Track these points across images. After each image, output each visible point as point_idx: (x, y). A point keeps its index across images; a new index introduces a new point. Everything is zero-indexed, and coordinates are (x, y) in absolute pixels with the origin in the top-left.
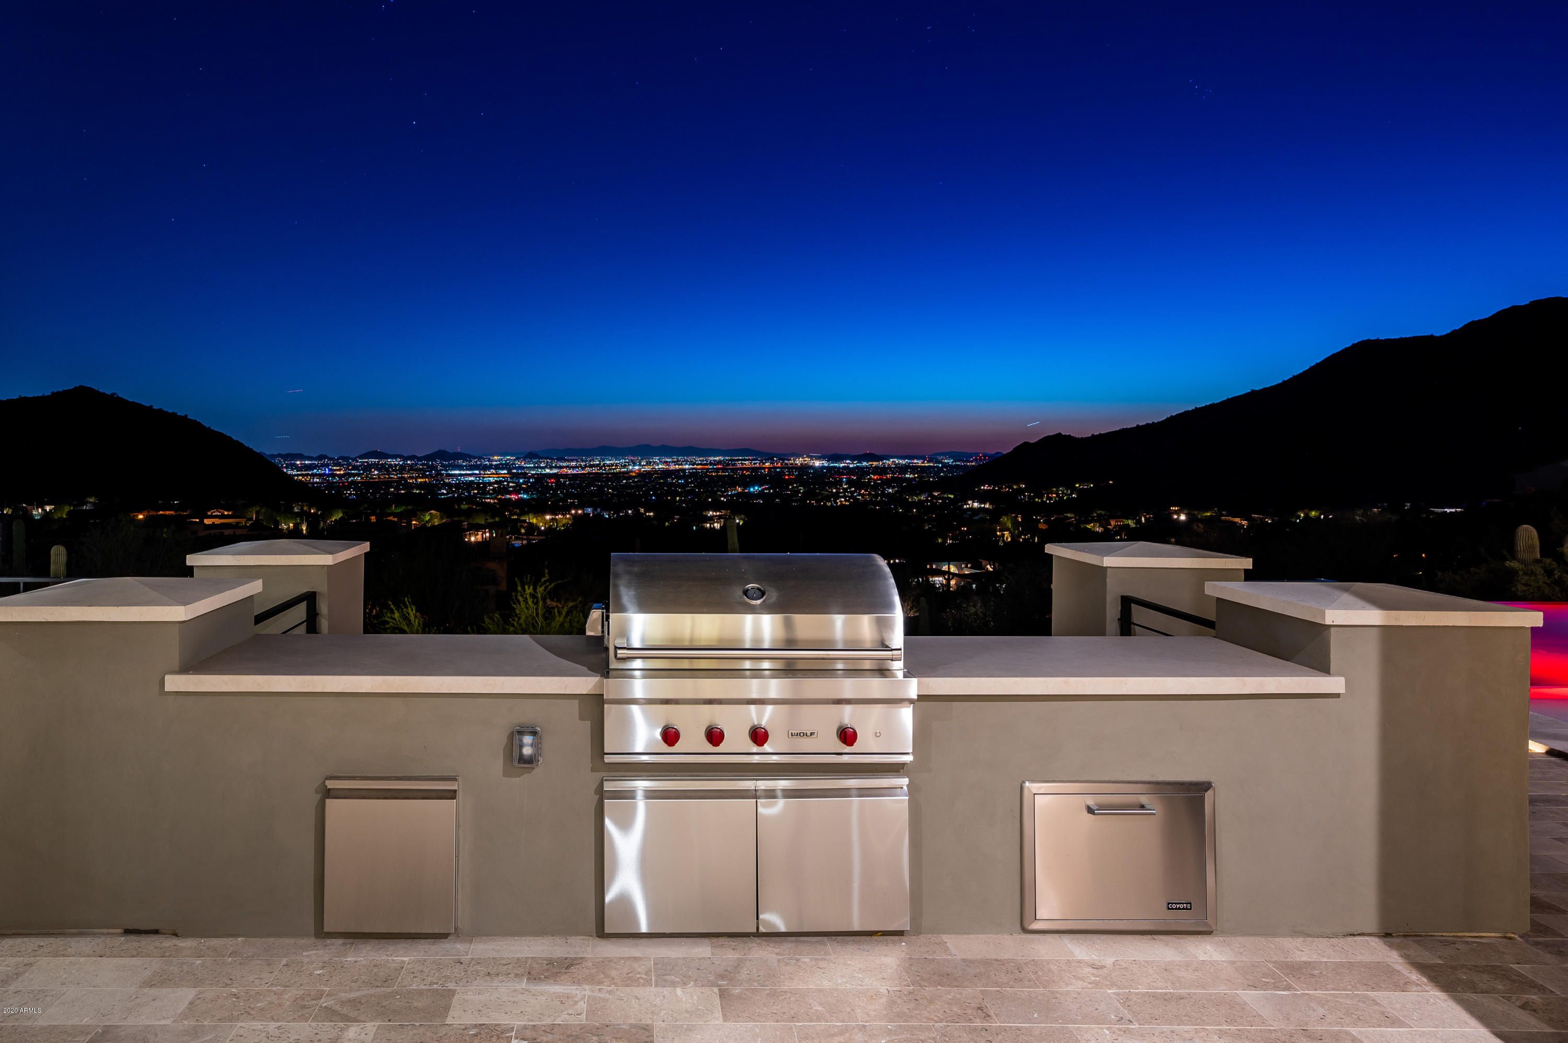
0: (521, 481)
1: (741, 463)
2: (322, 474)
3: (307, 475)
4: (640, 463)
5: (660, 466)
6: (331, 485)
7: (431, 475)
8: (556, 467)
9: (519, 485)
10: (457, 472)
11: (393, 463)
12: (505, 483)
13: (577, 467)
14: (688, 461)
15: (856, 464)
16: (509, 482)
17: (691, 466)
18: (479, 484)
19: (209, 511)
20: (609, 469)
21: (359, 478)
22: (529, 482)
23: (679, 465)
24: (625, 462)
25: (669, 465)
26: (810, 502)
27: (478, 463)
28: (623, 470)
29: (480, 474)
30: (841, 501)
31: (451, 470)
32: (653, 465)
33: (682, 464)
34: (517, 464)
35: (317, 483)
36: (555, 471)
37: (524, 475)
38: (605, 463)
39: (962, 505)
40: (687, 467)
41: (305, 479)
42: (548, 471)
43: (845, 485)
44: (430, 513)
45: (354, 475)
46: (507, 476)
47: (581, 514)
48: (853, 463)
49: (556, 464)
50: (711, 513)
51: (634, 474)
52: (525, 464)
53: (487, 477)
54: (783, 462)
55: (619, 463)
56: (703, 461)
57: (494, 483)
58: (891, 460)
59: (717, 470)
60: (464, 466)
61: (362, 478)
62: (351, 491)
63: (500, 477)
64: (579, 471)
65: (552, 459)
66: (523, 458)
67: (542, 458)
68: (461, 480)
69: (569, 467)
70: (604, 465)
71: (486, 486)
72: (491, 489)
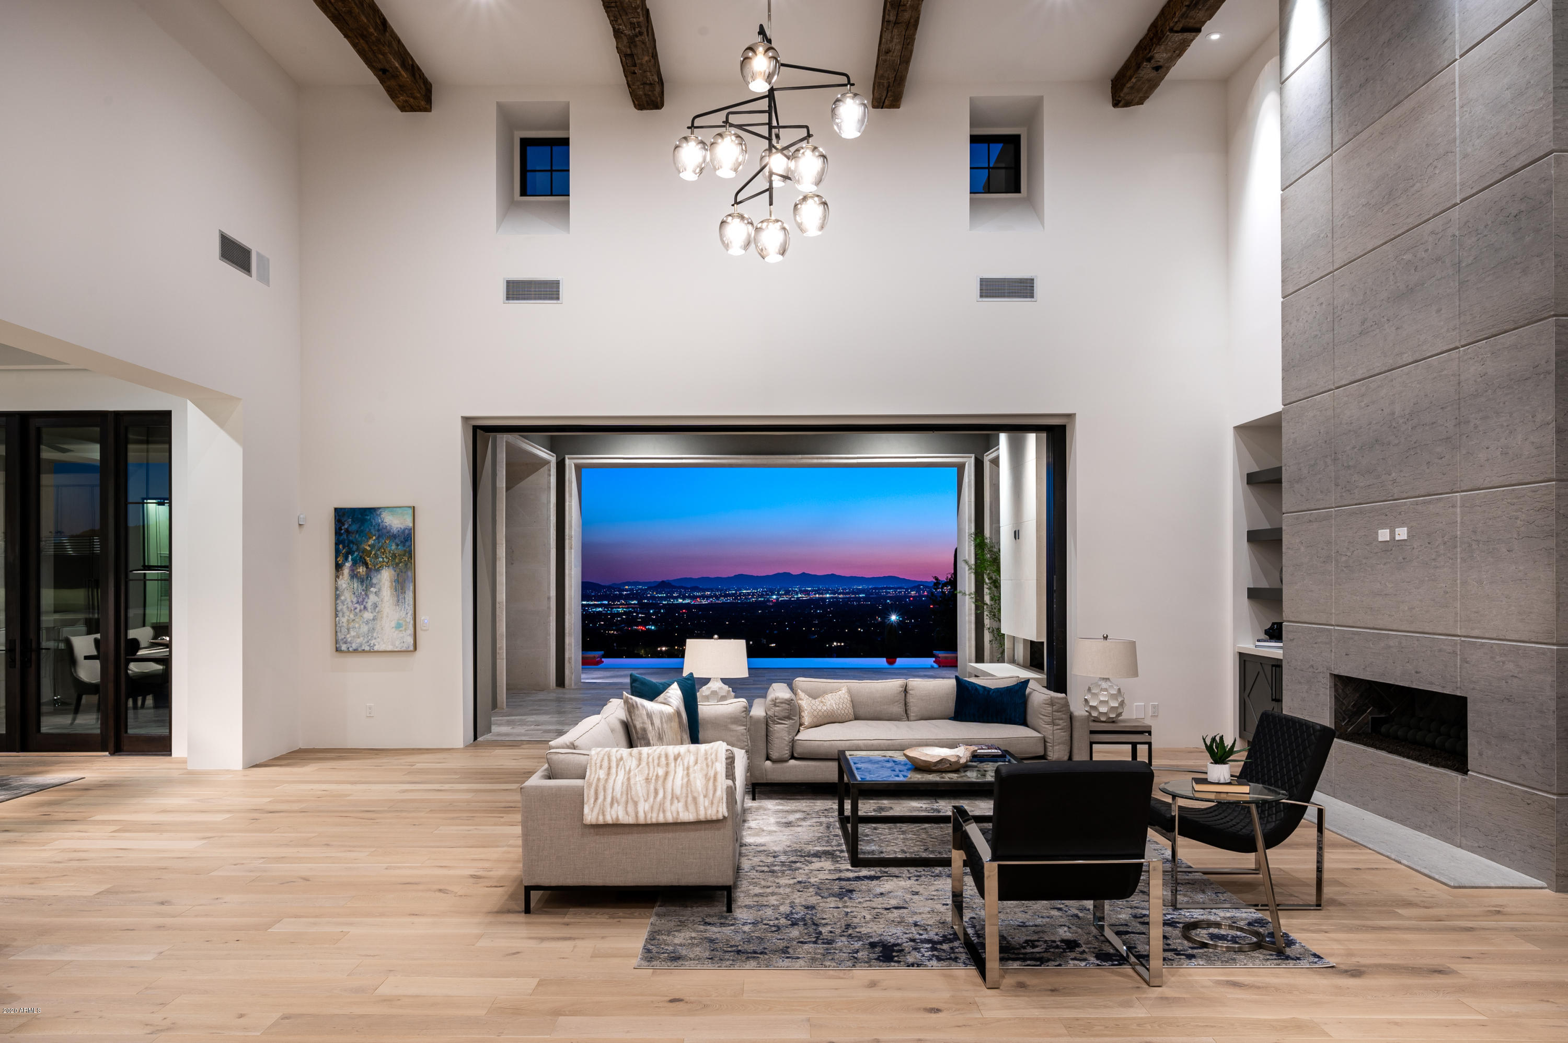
0: (652, 611)
1: (885, 592)
4: (778, 592)
5: (800, 596)
8: (689, 597)
9: (649, 615)
12: (635, 614)
13: (712, 597)
14: (830, 590)
16: (638, 614)
17: (832, 595)
18: (607, 614)
20: (745, 599)
22: (660, 612)
23: (819, 594)
24: (762, 591)
25: (809, 595)
27: (608, 593)
28: (760, 599)
29: (609, 604)
32: (792, 594)
33: (822, 594)
34: (649, 594)
36: (687, 601)
37: (656, 607)
40: (828, 596)
42: (680, 601)
46: (637, 606)
49: (690, 594)
51: (771, 604)
52: (657, 594)
53: (615, 608)
55: (756, 593)
56: (846, 589)
57: (622, 614)
59: (859, 599)
60: (593, 596)
63: (630, 608)
64: (713, 600)
65: (685, 588)
66: (655, 587)
67: (675, 587)
68: (588, 611)
69: (703, 597)
70: (740, 593)
71: (614, 618)
72: (617, 620)
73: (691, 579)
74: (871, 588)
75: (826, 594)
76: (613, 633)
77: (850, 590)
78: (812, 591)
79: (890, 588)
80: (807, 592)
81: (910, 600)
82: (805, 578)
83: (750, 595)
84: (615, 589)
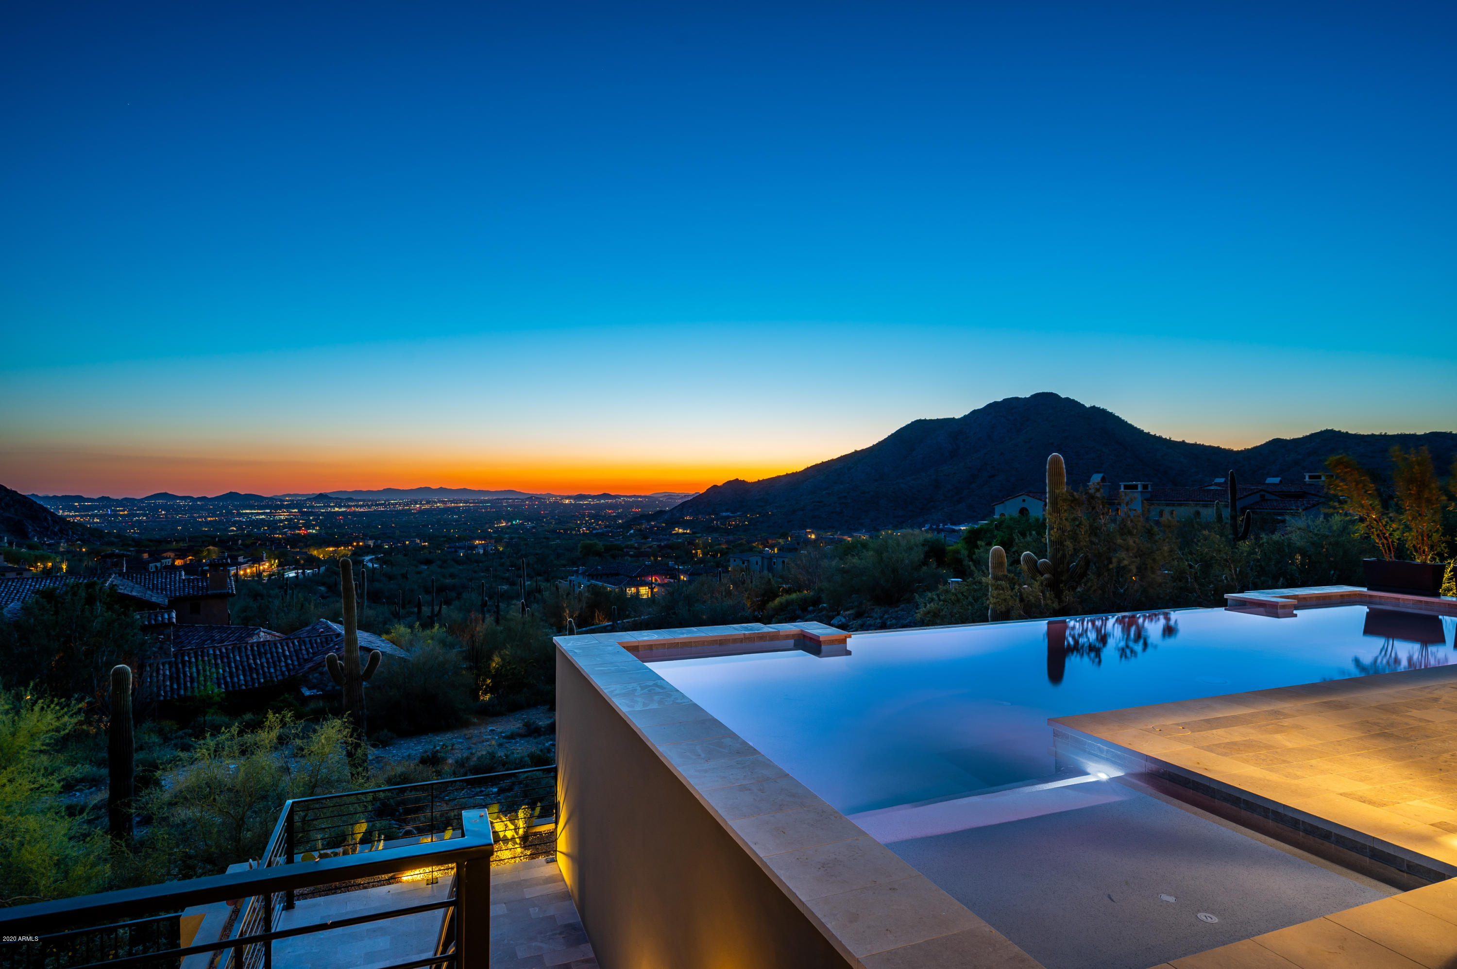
0: (311, 518)
1: (506, 502)
2: (104, 514)
3: (86, 516)
4: (421, 502)
5: (438, 505)
6: (112, 525)
7: (221, 514)
8: (345, 506)
9: (309, 521)
10: (248, 511)
11: (182, 504)
13: (365, 506)
14: (464, 501)
16: (299, 520)
17: (465, 504)
18: (269, 522)
20: (393, 507)
21: (145, 518)
22: (318, 519)
23: (454, 503)
24: (407, 502)
25: (446, 504)
26: (559, 531)
27: (270, 503)
28: (406, 508)
29: (271, 512)
30: (583, 530)
31: (242, 510)
32: (432, 504)
33: (457, 503)
34: (308, 504)
35: (97, 523)
36: (343, 509)
37: (315, 514)
38: (390, 502)
39: (671, 532)
40: (461, 505)
41: (84, 520)
42: (337, 509)
43: (587, 517)
44: (206, 550)
45: (139, 515)
46: (298, 514)
47: (362, 545)
48: (593, 501)
49: (345, 504)
50: (477, 542)
51: (415, 511)
52: (315, 504)
53: (278, 516)
54: (540, 500)
55: (402, 503)
56: (475, 500)
57: (284, 520)
58: (622, 498)
59: (486, 507)
60: (256, 506)
61: (148, 518)
62: (134, 530)
63: (291, 515)
64: (366, 509)
65: (341, 500)
66: (314, 498)
67: (331, 498)
68: (252, 519)
69: (357, 506)
70: (389, 504)
71: (276, 523)
72: (280, 526)
73: (346, 493)
74: (496, 500)
75: (460, 503)
76: (278, 537)
77: (479, 501)
78: (448, 501)
80: (443, 502)
81: (523, 507)
82: (443, 492)
83: (397, 504)
84: (276, 500)
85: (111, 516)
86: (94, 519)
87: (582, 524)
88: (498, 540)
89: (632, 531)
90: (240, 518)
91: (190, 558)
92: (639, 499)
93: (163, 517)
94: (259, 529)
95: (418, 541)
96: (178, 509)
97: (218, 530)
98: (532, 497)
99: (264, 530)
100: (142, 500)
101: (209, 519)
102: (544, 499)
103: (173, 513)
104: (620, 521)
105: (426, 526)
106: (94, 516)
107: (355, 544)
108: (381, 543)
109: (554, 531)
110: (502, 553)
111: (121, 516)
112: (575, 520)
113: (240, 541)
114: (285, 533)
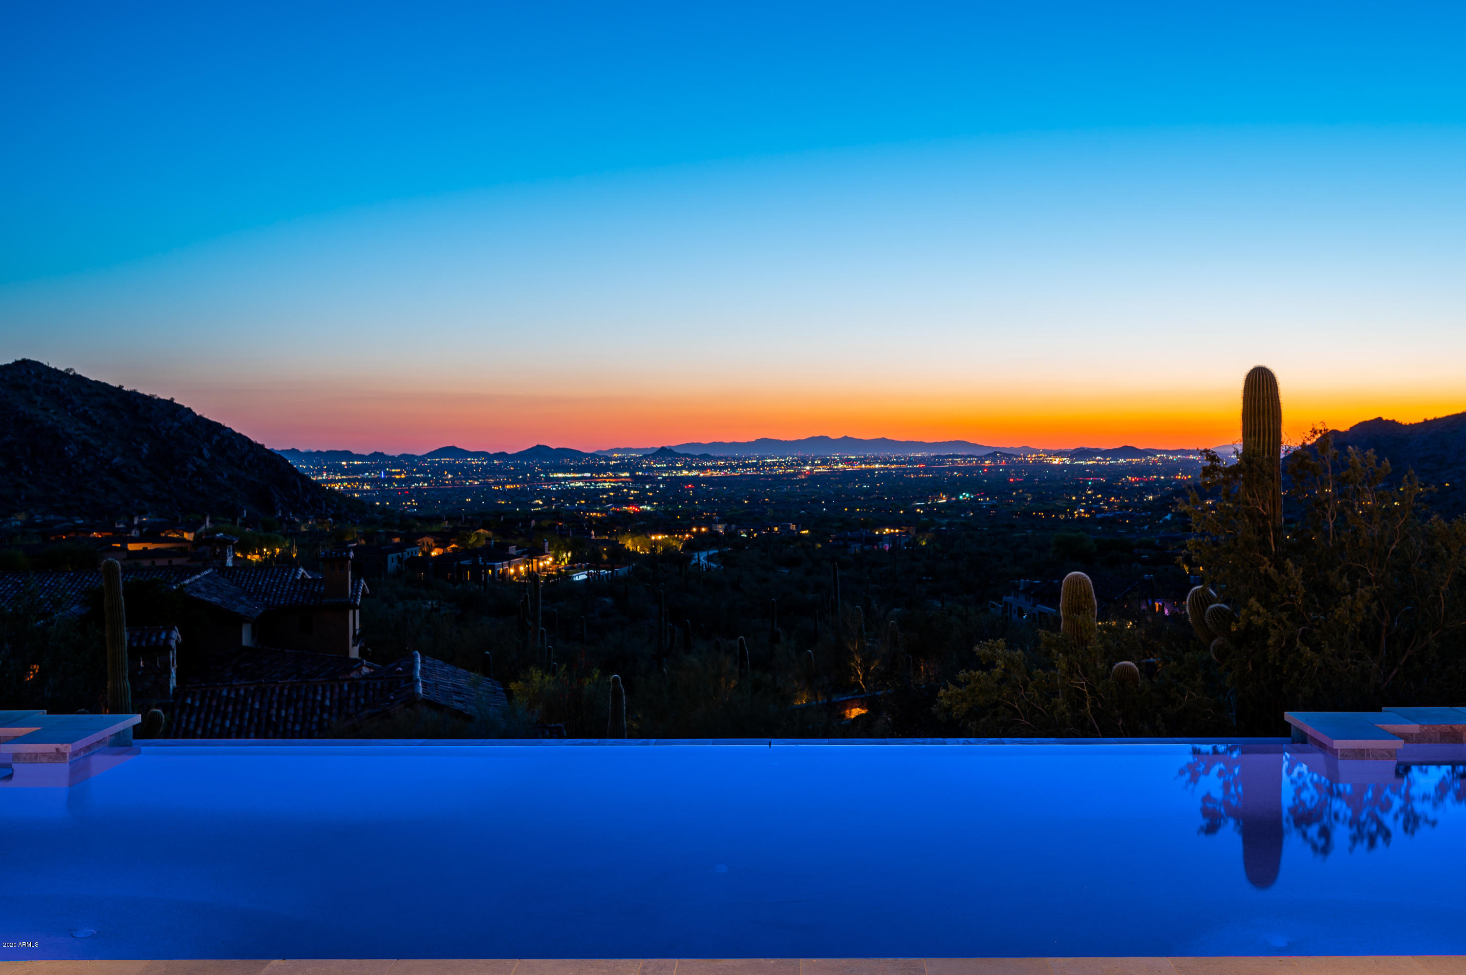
0: (647, 487)
1: (951, 461)
2: (376, 478)
3: (354, 480)
4: (813, 461)
5: (840, 466)
6: (385, 495)
7: (524, 480)
8: (697, 468)
9: (644, 491)
10: (560, 475)
11: (473, 463)
12: (625, 490)
13: (725, 467)
14: (880, 459)
15: (1108, 461)
16: (629, 489)
17: (882, 466)
18: (588, 492)
19: (163, 532)
20: (769, 470)
21: (426, 484)
22: (658, 488)
23: (866, 464)
24: (792, 461)
25: (853, 465)
26: (1037, 514)
27: (591, 462)
28: (789, 471)
29: (591, 477)
30: (1079, 513)
31: (553, 473)
32: (830, 464)
33: (870, 463)
34: (645, 464)
35: (367, 491)
36: (694, 473)
37: (654, 480)
38: (765, 462)
40: (877, 466)
41: (352, 486)
42: (685, 473)
43: (1089, 490)
44: (477, 533)
46: (629, 480)
47: (705, 532)
48: (1105, 460)
49: (698, 464)
50: (887, 530)
51: (803, 477)
52: (655, 463)
53: (601, 482)
54: (1010, 459)
55: (784, 462)
56: (900, 457)
57: (609, 490)
58: (1158, 456)
59: (916, 471)
60: (572, 467)
61: (429, 484)
62: (412, 502)
63: (619, 482)
64: (728, 472)
65: (693, 457)
66: (653, 455)
67: (679, 455)
68: (564, 487)
69: (715, 468)
70: (763, 465)
71: (598, 495)
72: (603, 498)
73: (699, 445)
74: (932, 457)
75: (874, 463)
76: (596, 516)
77: (905, 459)
78: (856, 460)
79: (958, 457)
80: (848, 462)
81: (983, 472)
82: (847, 442)
83: (776, 465)
84: (599, 457)
85: (384, 481)
86: (363, 485)
87: (1079, 501)
88: (923, 529)
89: (1168, 517)
90: (548, 485)
91: (453, 546)
92: (1191, 457)
93: (449, 484)
94: (572, 504)
95: (793, 527)
96: (468, 472)
97: (517, 504)
98: (996, 453)
99: (580, 504)
100: (423, 458)
101: (508, 487)
102: (1017, 456)
103: (462, 477)
104: (1151, 498)
105: (817, 502)
106: (364, 481)
107: (695, 530)
108: (736, 529)
109: (1027, 514)
110: (923, 550)
111: (397, 481)
112: (1067, 494)
113: (533, 521)
114: (606, 511)
